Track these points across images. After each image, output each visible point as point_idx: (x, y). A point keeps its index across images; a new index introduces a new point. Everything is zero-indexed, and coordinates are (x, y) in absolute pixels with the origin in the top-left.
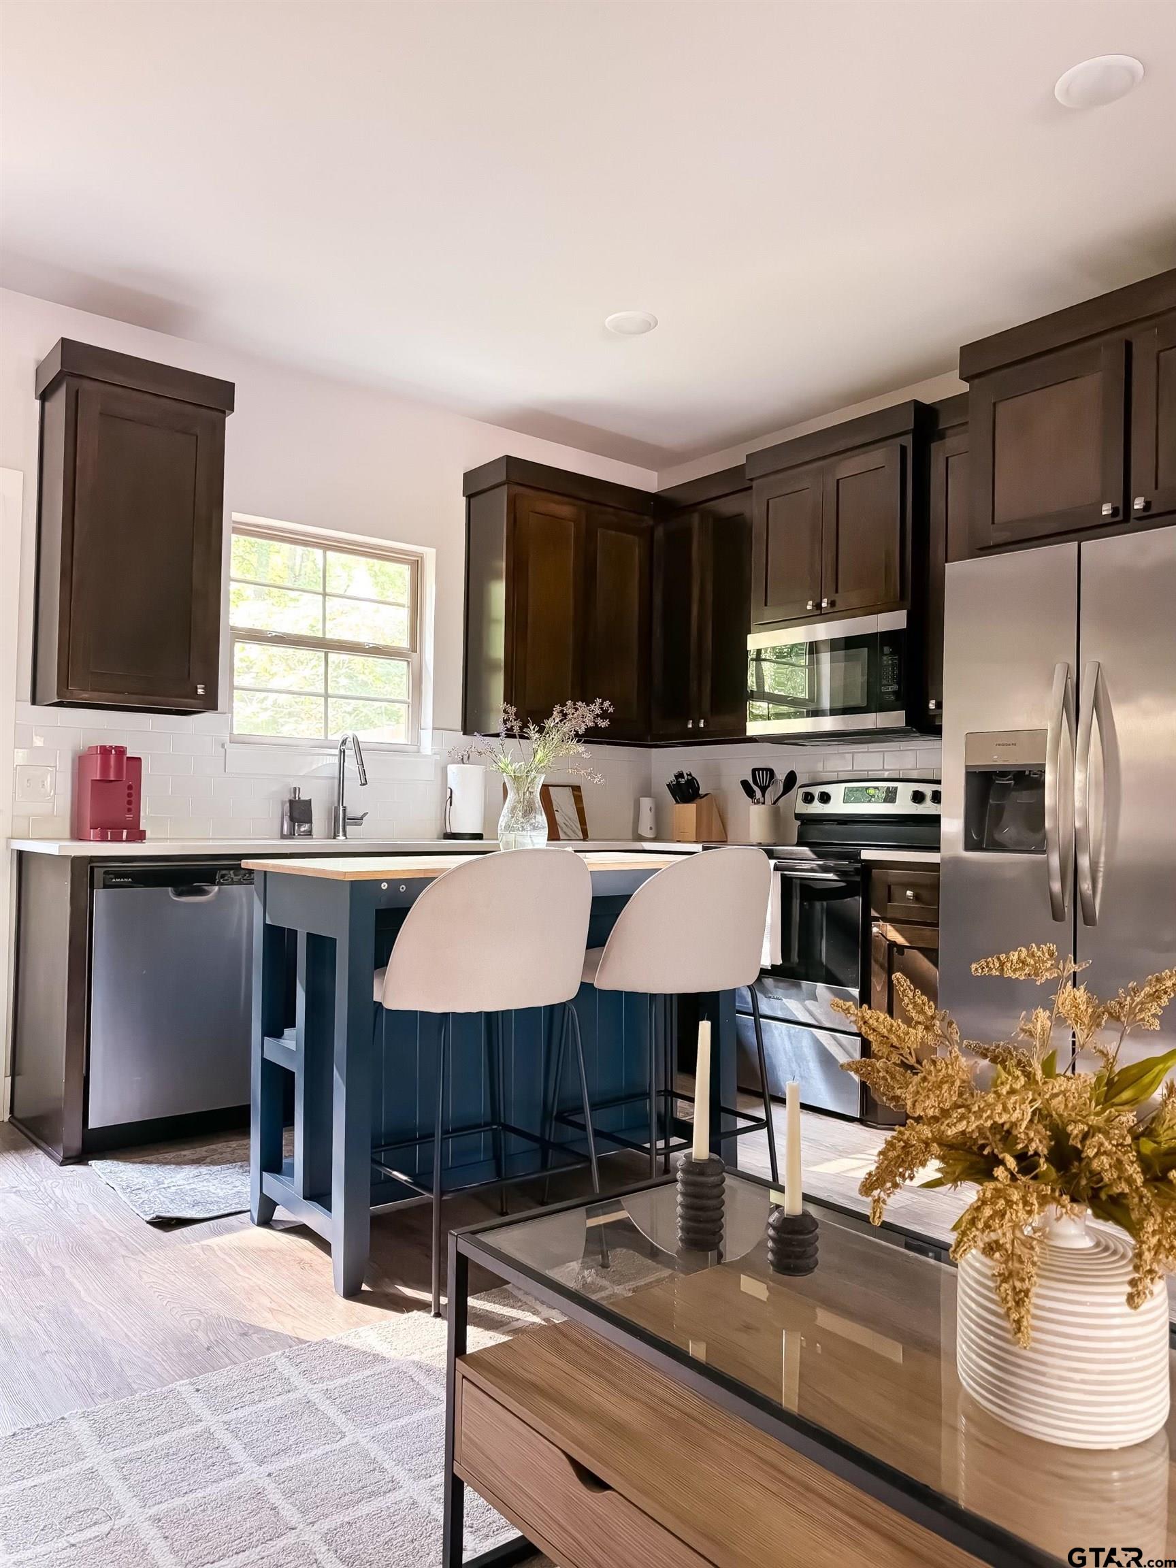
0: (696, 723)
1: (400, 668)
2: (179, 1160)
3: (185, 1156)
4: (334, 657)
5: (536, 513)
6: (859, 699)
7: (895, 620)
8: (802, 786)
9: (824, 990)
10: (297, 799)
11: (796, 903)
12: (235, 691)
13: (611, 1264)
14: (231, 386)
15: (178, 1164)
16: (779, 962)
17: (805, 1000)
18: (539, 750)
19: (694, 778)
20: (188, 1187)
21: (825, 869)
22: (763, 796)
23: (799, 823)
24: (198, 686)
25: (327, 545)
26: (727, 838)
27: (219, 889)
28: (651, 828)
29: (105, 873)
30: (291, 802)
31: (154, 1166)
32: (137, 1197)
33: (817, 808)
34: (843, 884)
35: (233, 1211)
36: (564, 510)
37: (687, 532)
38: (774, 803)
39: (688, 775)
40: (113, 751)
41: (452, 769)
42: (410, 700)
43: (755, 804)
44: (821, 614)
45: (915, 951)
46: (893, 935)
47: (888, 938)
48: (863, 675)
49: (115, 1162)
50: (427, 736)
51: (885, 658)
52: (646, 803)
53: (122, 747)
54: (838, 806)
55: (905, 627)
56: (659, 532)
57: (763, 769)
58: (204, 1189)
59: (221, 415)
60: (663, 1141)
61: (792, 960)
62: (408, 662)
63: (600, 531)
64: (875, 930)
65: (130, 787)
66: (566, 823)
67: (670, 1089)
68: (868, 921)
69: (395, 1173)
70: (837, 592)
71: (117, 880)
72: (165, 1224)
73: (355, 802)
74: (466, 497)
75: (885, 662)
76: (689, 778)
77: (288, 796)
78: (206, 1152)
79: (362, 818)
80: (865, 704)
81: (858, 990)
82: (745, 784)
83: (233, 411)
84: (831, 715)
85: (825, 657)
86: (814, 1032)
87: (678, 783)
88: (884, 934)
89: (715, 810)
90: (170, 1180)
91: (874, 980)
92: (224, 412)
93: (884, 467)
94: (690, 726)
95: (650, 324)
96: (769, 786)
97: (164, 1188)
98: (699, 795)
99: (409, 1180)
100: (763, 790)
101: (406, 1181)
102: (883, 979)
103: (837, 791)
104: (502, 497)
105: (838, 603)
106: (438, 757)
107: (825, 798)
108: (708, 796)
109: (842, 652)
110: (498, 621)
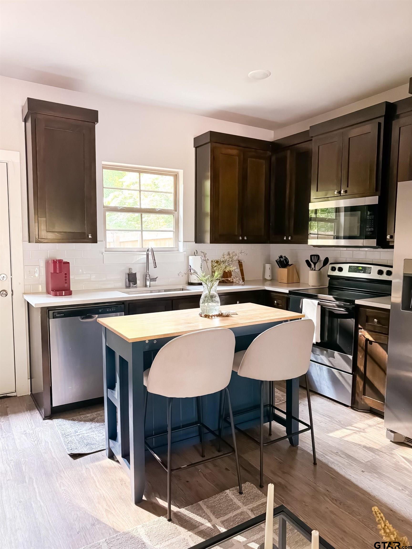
0: (287, 238)
1: (170, 218)
2: (86, 419)
3: (88, 417)
4: (144, 215)
5: (222, 154)
6: (356, 233)
7: (373, 200)
8: (331, 264)
9: (338, 354)
10: (131, 273)
11: (327, 318)
12: (107, 231)
13: (243, 492)
14: (97, 111)
15: (85, 421)
16: (319, 341)
17: (329, 357)
18: (216, 272)
19: (286, 258)
20: (86, 435)
21: (339, 306)
22: (315, 267)
23: (329, 278)
24: (89, 235)
25: (140, 171)
26: (300, 281)
27: (98, 316)
28: (270, 276)
29: (53, 313)
30: (128, 274)
31: (76, 422)
32: (67, 439)
33: (336, 273)
34: (346, 313)
35: (100, 449)
36: (234, 152)
37: (286, 157)
38: (319, 270)
39: (284, 257)
40: (58, 262)
41: (191, 258)
42: (175, 230)
43: (311, 270)
44: (341, 196)
45: (377, 344)
46: (368, 336)
47: (366, 337)
48: (358, 223)
49: (62, 420)
50: (181, 244)
51: (368, 216)
52: (268, 266)
53: (61, 260)
54: (346, 273)
55: (378, 203)
56: (274, 159)
57: (315, 255)
58: (91, 436)
59: (93, 124)
60: (269, 423)
61: (325, 340)
62: (174, 215)
63: (249, 159)
64: (360, 333)
65: (66, 274)
66: (236, 276)
67: (272, 404)
68: (357, 329)
69: (155, 454)
70: (348, 187)
71: (58, 315)
72: (75, 456)
73: (153, 272)
74: (195, 148)
75: (368, 218)
76: (285, 258)
77: (128, 272)
78: (96, 415)
79: (156, 279)
80: (359, 235)
81: (352, 356)
82: (307, 261)
83: (98, 122)
84: (344, 239)
85: (342, 214)
86: (333, 370)
87: (280, 260)
88: (364, 335)
89: (295, 271)
90: (80, 431)
91: (359, 353)
92: (95, 123)
93: (370, 132)
94: (285, 239)
95: (268, 75)
96: (317, 262)
97: (77, 435)
98: (289, 264)
99: (160, 460)
100: (315, 264)
101: (158, 460)
102: (363, 353)
103: (346, 267)
104: (208, 149)
105: (348, 192)
106: (185, 253)
107: (340, 269)
108: (293, 265)
109: (349, 213)
110: (207, 196)
